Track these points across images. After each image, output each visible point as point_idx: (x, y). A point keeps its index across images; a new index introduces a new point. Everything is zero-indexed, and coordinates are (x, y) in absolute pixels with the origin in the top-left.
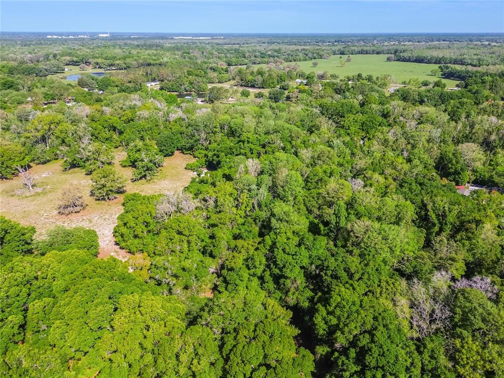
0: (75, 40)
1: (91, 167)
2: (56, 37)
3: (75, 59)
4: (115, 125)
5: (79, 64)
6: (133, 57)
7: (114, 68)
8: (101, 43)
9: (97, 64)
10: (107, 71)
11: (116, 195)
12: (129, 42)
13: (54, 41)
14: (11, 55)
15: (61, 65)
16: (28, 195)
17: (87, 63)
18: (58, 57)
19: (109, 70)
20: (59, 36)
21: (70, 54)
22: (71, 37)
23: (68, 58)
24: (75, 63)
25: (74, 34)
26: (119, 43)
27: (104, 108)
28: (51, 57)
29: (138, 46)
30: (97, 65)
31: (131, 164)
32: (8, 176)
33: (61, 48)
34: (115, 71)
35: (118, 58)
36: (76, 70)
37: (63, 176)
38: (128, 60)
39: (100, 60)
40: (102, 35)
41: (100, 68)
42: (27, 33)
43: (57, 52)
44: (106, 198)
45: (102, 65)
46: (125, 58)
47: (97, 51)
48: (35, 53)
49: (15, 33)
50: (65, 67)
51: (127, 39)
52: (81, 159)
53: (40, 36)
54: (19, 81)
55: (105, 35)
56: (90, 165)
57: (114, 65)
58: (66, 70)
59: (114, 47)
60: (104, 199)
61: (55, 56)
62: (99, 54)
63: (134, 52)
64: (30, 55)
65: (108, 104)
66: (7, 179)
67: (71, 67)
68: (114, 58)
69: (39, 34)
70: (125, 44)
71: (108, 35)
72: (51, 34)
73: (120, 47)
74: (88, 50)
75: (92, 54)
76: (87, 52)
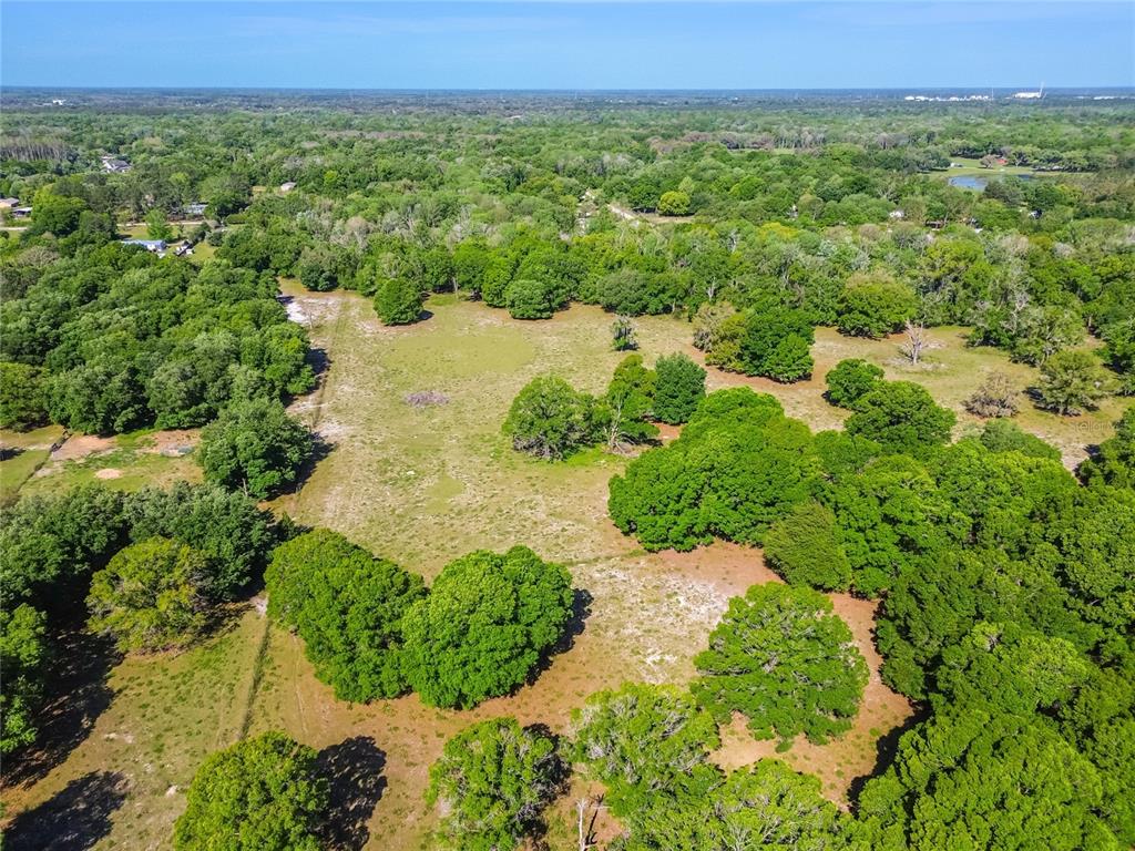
0: (964, 104)
1: (1029, 348)
2: (923, 98)
3: (973, 144)
4: (1079, 280)
5: (981, 154)
6: (1109, 145)
7: (1056, 167)
8: (1026, 113)
9: (1020, 155)
10: (1038, 173)
11: (1083, 411)
12: (1092, 109)
13: (922, 108)
14: (851, 133)
15: (945, 155)
16: (910, 369)
17: (998, 153)
18: (937, 138)
19: (1043, 170)
20: (928, 96)
21: (960, 135)
22: (953, 99)
23: (959, 142)
24: (969, 153)
25: (960, 92)
26: (1069, 113)
27: (1059, 246)
28: (922, 139)
29: (1121, 119)
30: (1019, 158)
31: (1110, 362)
32: (877, 334)
33: (940, 121)
34: (1057, 174)
35: (1070, 144)
36: (972, 166)
37: (967, 355)
38: (1097, 152)
39: (1027, 149)
40: (1022, 95)
41: (1024, 164)
42: (867, 91)
43: (933, 129)
44: (1061, 409)
45: (1030, 160)
46: (1088, 147)
47: (1021, 130)
48: (893, 130)
49: (846, 90)
50: (952, 159)
51: (1085, 103)
52: (1008, 331)
53: (892, 97)
54: (878, 180)
55: (1031, 95)
56: (1028, 344)
57: (1061, 159)
58: (952, 165)
59: (1058, 119)
60: (1055, 410)
61: (930, 137)
62: (1024, 135)
63: (1113, 132)
64: (884, 134)
65: (1066, 238)
66: (870, 337)
67: (959, 160)
68: (1061, 145)
69: (890, 93)
70: (1084, 115)
71: (1038, 95)
72: (915, 92)
73: (1072, 121)
74: (999, 127)
75: (1009, 135)
76: (998, 130)
